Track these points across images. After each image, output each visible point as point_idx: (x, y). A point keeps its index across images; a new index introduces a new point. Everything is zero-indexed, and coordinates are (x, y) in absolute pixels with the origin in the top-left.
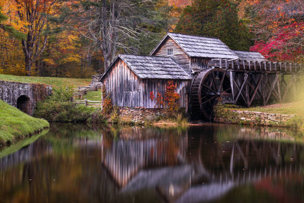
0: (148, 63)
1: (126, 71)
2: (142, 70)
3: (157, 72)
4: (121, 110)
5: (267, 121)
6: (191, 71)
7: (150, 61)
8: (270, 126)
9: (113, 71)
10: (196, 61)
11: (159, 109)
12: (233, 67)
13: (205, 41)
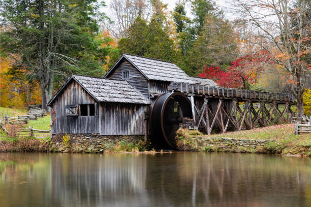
0: (104, 85)
1: (80, 94)
2: (100, 92)
3: (115, 95)
4: (74, 138)
5: (239, 147)
6: (151, 96)
7: (106, 84)
8: (243, 152)
9: (65, 95)
10: (154, 85)
11: (118, 136)
12: (193, 91)
13: (161, 65)
